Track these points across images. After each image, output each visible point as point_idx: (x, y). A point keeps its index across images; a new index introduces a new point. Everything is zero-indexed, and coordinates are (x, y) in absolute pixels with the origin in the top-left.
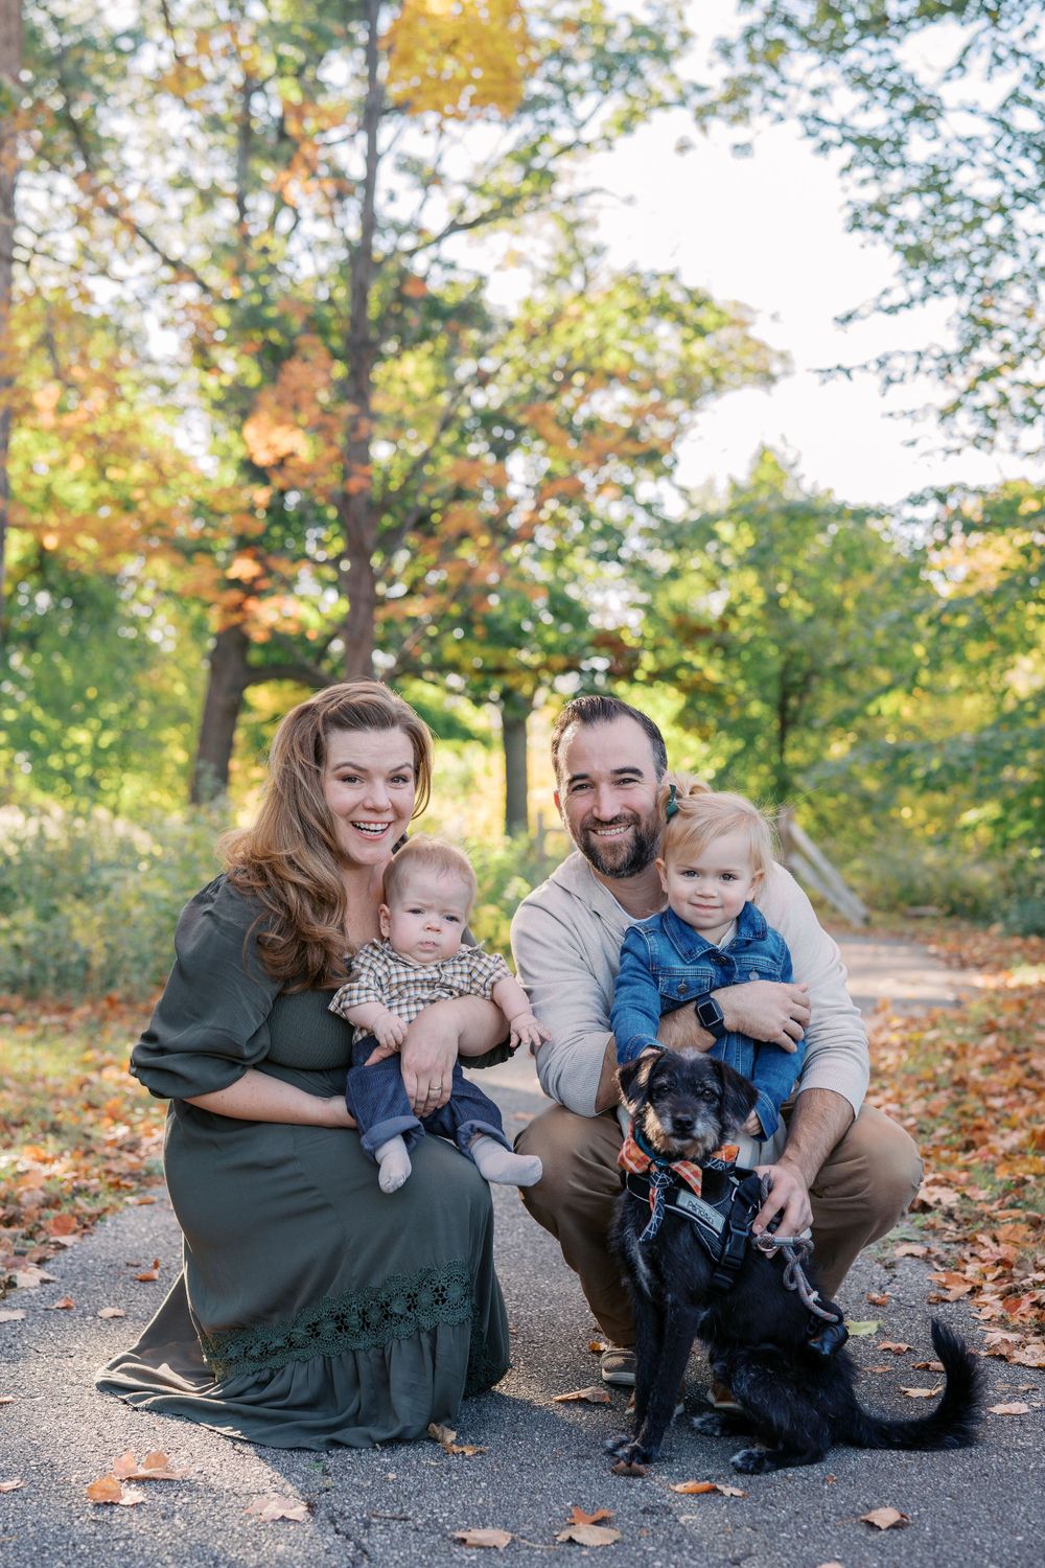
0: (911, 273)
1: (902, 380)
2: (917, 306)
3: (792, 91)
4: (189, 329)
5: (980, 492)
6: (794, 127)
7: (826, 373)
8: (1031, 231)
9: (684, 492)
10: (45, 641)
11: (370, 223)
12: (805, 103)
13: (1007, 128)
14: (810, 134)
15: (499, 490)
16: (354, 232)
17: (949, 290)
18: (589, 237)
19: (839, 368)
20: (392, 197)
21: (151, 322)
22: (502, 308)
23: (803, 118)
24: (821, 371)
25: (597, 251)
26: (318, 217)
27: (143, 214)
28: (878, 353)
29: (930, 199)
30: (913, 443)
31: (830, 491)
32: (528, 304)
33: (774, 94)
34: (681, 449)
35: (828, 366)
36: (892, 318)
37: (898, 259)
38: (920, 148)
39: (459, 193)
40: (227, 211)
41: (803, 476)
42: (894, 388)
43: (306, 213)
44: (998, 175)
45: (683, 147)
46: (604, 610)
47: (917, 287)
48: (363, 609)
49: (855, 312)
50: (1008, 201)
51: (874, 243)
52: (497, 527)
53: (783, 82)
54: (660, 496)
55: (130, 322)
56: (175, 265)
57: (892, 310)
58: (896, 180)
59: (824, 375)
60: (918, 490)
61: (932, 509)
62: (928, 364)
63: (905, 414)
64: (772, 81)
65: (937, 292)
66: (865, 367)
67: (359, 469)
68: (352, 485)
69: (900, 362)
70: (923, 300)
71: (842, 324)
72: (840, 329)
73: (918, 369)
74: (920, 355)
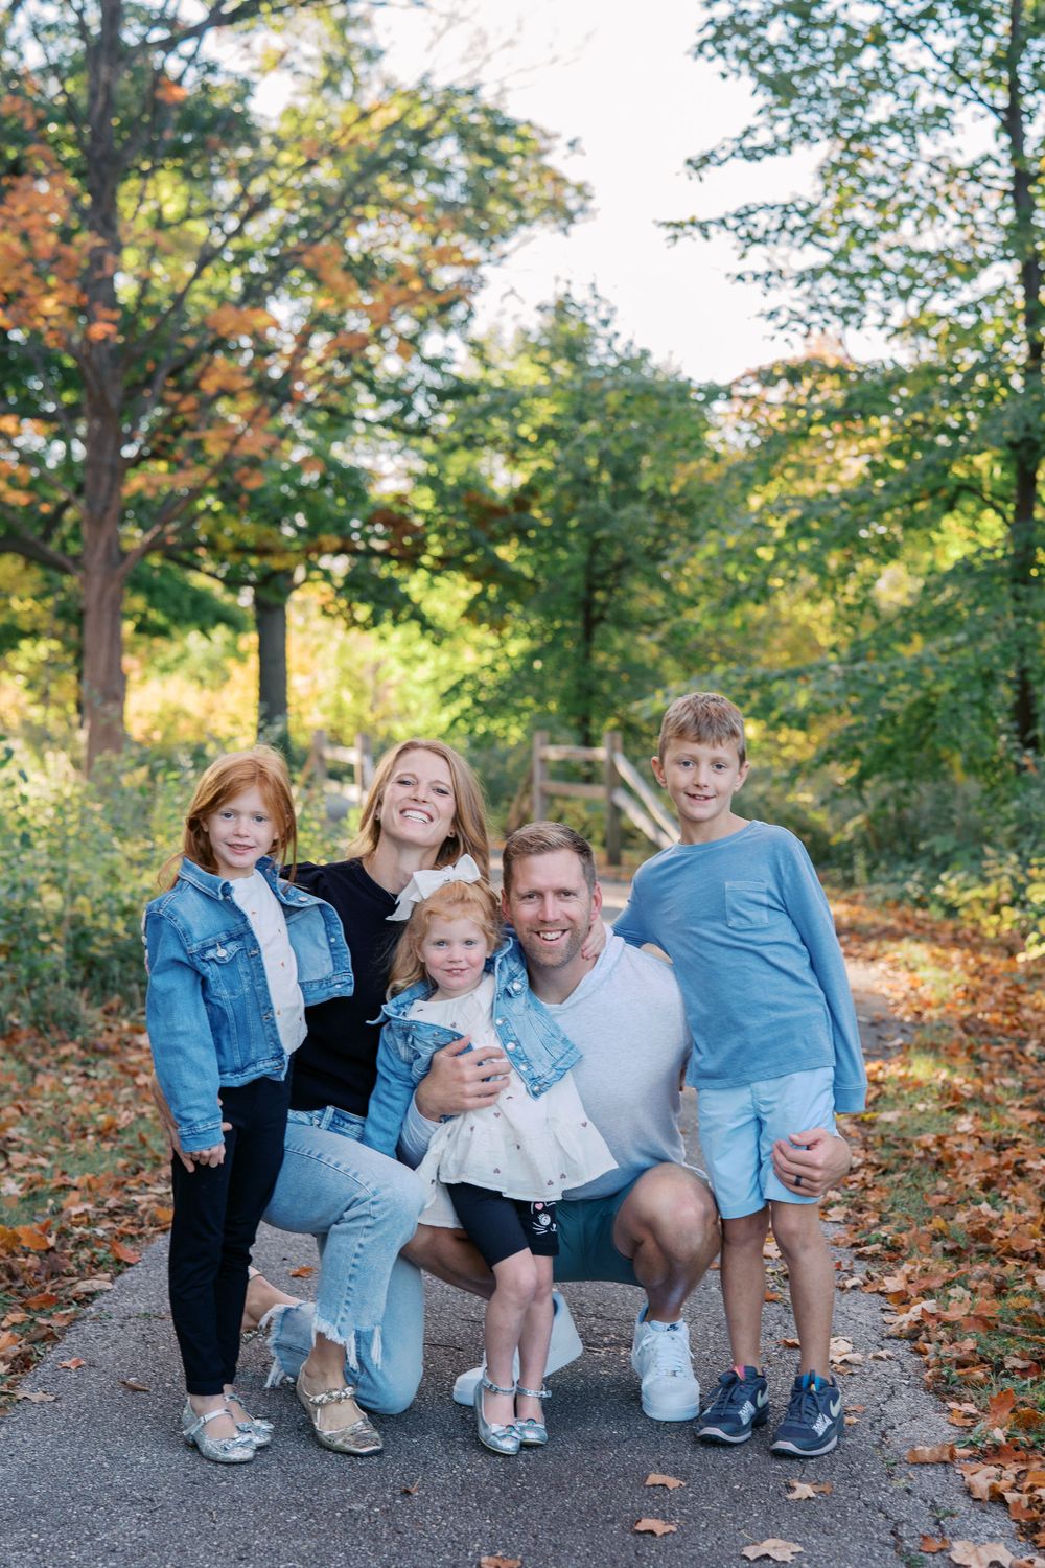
0: (778, 112)
1: (763, 240)
2: (781, 151)
5: (840, 372)
7: (677, 227)
8: (912, 67)
9: (477, 347)
17: (819, 133)
19: (693, 223)
25: (372, 55)
28: (735, 205)
29: (794, 22)
31: (645, 354)
34: (478, 299)
35: (676, 219)
36: (755, 164)
37: (765, 98)
41: (617, 335)
42: (755, 248)
47: (782, 128)
49: (712, 154)
50: (886, 30)
51: (738, 73)
54: (449, 351)
57: (751, 155)
59: (671, 232)
60: (767, 365)
62: (794, 220)
63: (756, 277)
65: (806, 136)
66: (723, 222)
67: (105, 313)
68: (99, 330)
69: (763, 220)
70: (789, 145)
71: (697, 169)
72: (695, 175)
73: (782, 227)
74: (785, 209)
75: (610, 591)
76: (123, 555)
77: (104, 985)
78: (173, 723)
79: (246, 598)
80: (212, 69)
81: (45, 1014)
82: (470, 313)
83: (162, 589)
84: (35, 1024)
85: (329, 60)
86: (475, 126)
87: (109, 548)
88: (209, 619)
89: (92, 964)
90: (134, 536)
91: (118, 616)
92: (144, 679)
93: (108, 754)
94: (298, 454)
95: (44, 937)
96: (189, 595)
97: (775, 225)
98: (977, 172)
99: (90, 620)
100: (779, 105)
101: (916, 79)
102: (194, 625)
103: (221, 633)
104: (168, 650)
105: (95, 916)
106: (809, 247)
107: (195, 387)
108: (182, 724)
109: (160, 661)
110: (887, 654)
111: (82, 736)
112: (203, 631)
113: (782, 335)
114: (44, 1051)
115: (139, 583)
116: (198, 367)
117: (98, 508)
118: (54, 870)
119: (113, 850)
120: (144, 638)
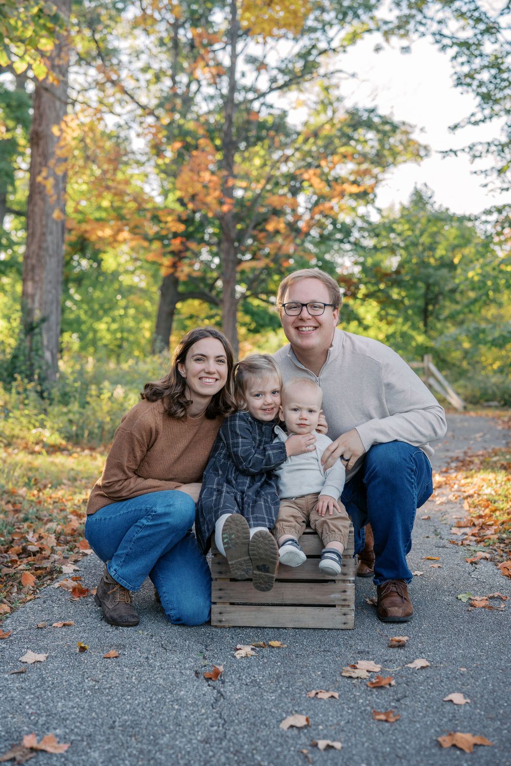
0: (485, 106)
1: (480, 156)
2: (488, 121)
3: (429, 22)
4: (150, 137)
6: (429, 38)
7: (445, 153)
9: (379, 210)
10: (86, 282)
11: (233, 87)
12: (435, 27)
14: (437, 42)
15: (294, 211)
16: (225, 91)
17: (502, 113)
18: (335, 93)
19: (451, 150)
20: (243, 75)
21: (132, 134)
22: (295, 126)
23: (434, 34)
24: (443, 152)
25: (339, 99)
26: (209, 85)
27: (129, 84)
28: (469, 143)
29: (494, 71)
30: (486, 186)
31: (447, 209)
32: (306, 124)
33: (421, 23)
34: (378, 191)
35: (446, 150)
36: (476, 127)
37: (479, 99)
38: (489, 47)
39: (275, 72)
40: (168, 82)
41: (435, 202)
42: (477, 160)
43: (204, 83)
45: (378, 49)
46: (342, 265)
47: (487, 112)
48: (230, 265)
49: (459, 124)
51: (467, 92)
52: (292, 227)
53: (425, 17)
54: (368, 212)
55: (123, 134)
56: (143, 108)
57: (476, 123)
58: (477, 62)
59: (444, 154)
60: (488, 207)
61: (495, 217)
62: (493, 148)
63: (482, 172)
64: (419, 17)
65: (497, 114)
66: (463, 150)
67: (228, 200)
68: (225, 208)
69: (479, 148)
70: (490, 118)
71: (453, 130)
72: (451, 132)
73: (488, 151)
74: (489, 144)
75: (434, 305)
80: (271, 107)
82: (375, 196)
83: (257, 314)
88: (277, 326)
97: (485, 150)
100: (485, 103)
102: (271, 328)
106: (499, 159)
107: (265, 229)
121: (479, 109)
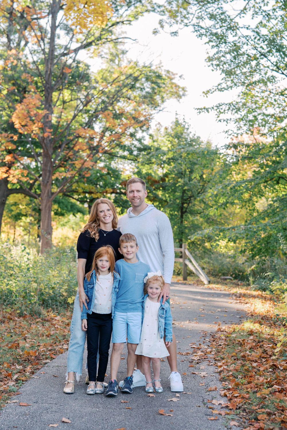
0: (227, 79)
1: (224, 113)
2: (229, 89)
3: (191, 16)
6: (191, 28)
7: (200, 110)
8: (266, 65)
12: (195, 21)
13: (258, 33)
14: (196, 31)
17: (240, 84)
19: (204, 108)
23: (194, 25)
24: (198, 109)
25: (124, 52)
28: (216, 103)
30: (226, 132)
33: (184, 17)
35: (200, 108)
36: (222, 92)
37: (224, 75)
44: (255, 48)
45: (155, 32)
47: (229, 83)
49: (210, 90)
50: (258, 56)
51: (216, 70)
53: (188, 13)
57: (221, 90)
58: (223, 48)
59: (198, 111)
63: (224, 120)
64: (184, 12)
65: (236, 85)
66: (213, 108)
67: (48, 130)
68: (46, 135)
69: (224, 107)
70: (231, 87)
71: (206, 94)
72: (205, 96)
73: (229, 109)
74: (230, 104)
75: (188, 204)
76: (53, 194)
77: (47, 306)
78: (65, 241)
79: (86, 205)
80: (79, 62)
81: (33, 311)
83: (62, 202)
84: (30, 314)
85: (112, 54)
86: (150, 76)
87: (48, 193)
88: (76, 211)
89: (44, 300)
90: (55, 189)
91: (50, 210)
92: (57, 228)
93: (48, 249)
94: (101, 165)
95: (32, 294)
96: (70, 204)
97: (227, 108)
98: (283, 93)
99: (43, 212)
100: (228, 77)
101: (267, 69)
102: (72, 213)
103: (79, 215)
104: (64, 220)
105: (45, 289)
106: (236, 114)
107: (73, 148)
108: (68, 241)
109: (61, 223)
110: (258, 223)
111: (40, 244)
112: (74, 215)
113: (230, 137)
114: (33, 320)
115: (56, 201)
116: (74, 142)
117: (46, 182)
118: (34, 278)
119: (49, 273)
120: (57, 216)
121: (224, 80)
